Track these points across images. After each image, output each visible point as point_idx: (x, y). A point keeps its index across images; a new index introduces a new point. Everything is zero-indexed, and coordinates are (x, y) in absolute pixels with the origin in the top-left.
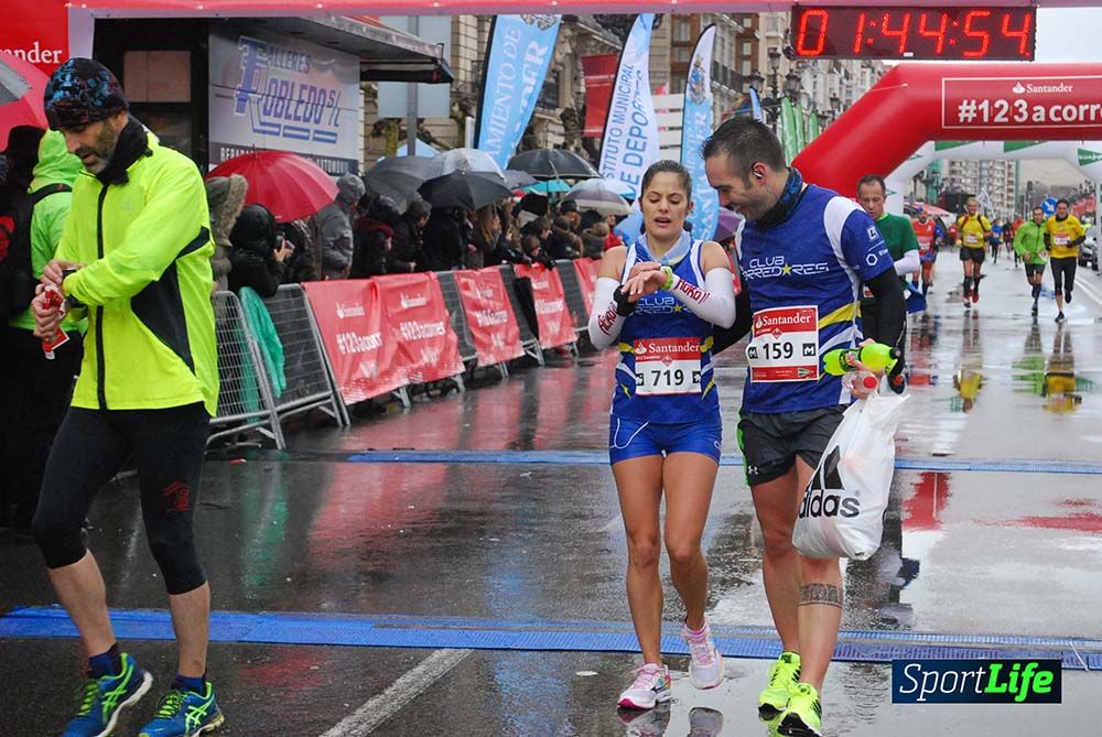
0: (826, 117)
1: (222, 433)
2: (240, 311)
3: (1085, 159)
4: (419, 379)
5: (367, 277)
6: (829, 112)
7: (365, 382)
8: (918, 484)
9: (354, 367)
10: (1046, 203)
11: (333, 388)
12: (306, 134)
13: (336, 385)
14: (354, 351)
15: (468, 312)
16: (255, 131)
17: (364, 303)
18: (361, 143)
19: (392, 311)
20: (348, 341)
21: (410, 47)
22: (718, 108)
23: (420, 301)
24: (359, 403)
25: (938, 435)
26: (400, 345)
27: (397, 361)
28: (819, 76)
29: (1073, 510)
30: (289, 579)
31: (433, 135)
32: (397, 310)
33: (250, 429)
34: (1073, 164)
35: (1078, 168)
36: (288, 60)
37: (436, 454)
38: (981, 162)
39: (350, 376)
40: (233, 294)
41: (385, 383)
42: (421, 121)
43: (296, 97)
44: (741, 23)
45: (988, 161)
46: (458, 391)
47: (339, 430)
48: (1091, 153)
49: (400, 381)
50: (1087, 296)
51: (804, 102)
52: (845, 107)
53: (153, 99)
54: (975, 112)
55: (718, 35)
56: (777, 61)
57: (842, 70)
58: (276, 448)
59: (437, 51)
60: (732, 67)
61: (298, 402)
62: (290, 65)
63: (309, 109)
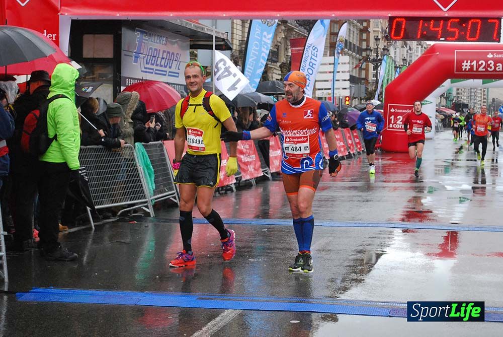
1: (126, 210)
2: (135, 153)
6: (402, 65)
8: (444, 237)
12: (165, 73)
16: (142, 71)
25: (454, 214)
28: (397, 49)
30: (157, 277)
33: (138, 207)
36: (157, 39)
38: (471, 89)
43: (161, 56)
44: (362, 25)
45: (474, 89)
46: (233, 191)
52: (409, 63)
53: (96, 56)
54: (470, 66)
55: (351, 29)
56: (378, 42)
57: (408, 47)
58: (150, 216)
59: (225, 36)
60: (357, 44)
61: (160, 195)
62: (158, 42)
63: (167, 62)
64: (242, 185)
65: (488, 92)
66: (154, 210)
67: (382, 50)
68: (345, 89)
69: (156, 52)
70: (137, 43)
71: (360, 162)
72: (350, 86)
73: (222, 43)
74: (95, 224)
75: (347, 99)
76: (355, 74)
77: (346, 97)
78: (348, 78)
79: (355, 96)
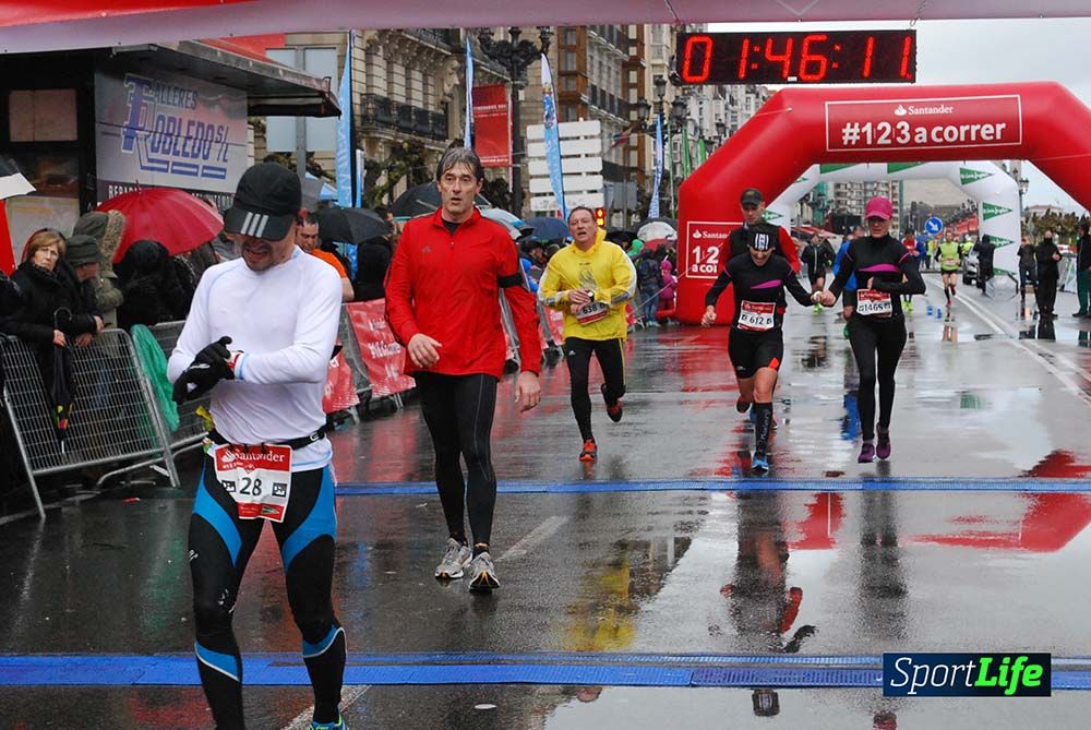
0: (713, 143)
1: (116, 472)
2: (131, 348)
3: (967, 178)
6: (715, 137)
8: (811, 506)
10: (931, 223)
12: (194, 170)
15: (361, 344)
16: (143, 168)
21: (296, 81)
22: (606, 135)
25: (831, 456)
28: (705, 102)
29: (966, 527)
30: (183, 619)
31: (323, 168)
33: (144, 467)
34: (957, 186)
35: (962, 190)
36: (175, 96)
38: (865, 183)
40: (124, 331)
42: (310, 154)
43: (184, 133)
44: (627, 52)
45: (872, 183)
46: (354, 423)
48: (973, 172)
50: (973, 315)
51: (690, 128)
52: (731, 132)
53: (39, 138)
55: (605, 63)
56: (662, 88)
57: (728, 98)
58: (170, 485)
59: (324, 85)
60: (619, 94)
61: (192, 439)
62: (176, 102)
63: (197, 145)
64: (374, 411)
65: (901, 190)
66: (178, 471)
67: (671, 106)
68: (595, 191)
71: (631, 348)
72: (605, 186)
73: (319, 101)
74: (47, 507)
75: (600, 213)
76: (616, 158)
77: (597, 210)
78: (599, 168)
79: (616, 207)
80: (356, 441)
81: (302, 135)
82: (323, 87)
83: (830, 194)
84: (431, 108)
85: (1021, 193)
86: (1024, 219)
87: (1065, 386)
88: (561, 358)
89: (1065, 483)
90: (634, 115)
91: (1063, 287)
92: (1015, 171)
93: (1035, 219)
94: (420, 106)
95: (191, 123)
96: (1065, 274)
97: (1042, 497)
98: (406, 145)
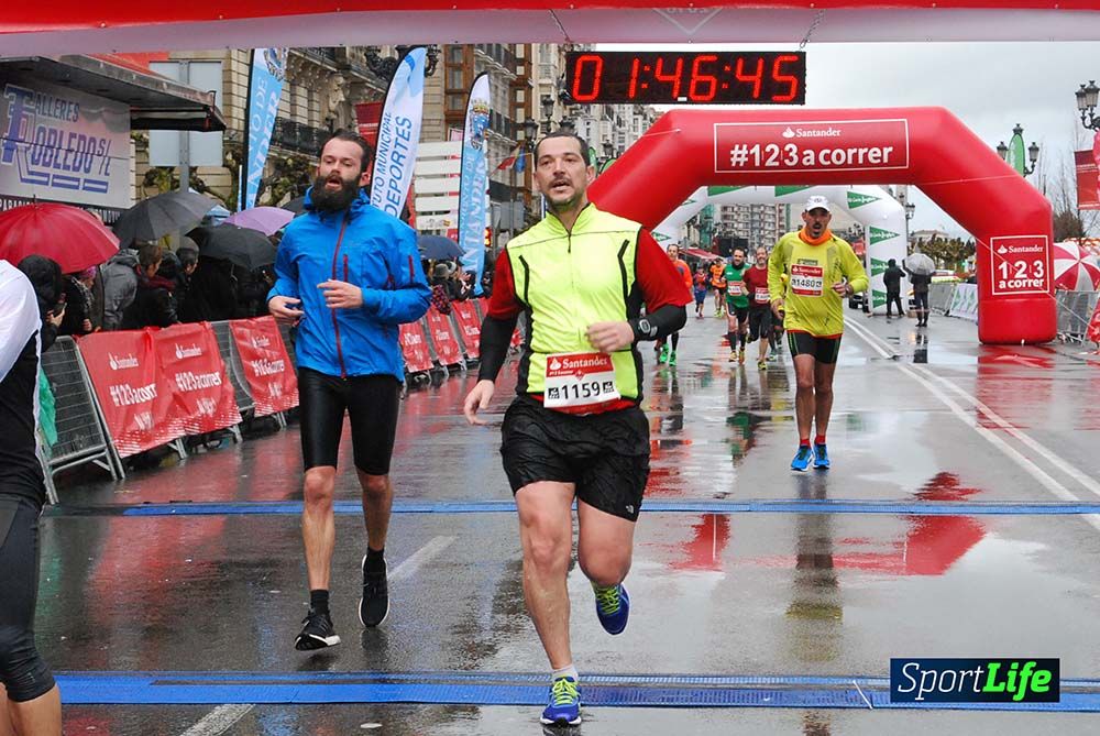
3: (854, 202)
4: (196, 430)
5: (141, 328)
6: (602, 157)
7: (140, 434)
8: (698, 527)
9: (129, 419)
11: (107, 441)
12: (76, 183)
13: (110, 438)
14: (128, 403)
15: (245, 361)
16: (23, 180)
17: (137, 356)
18: (133, 192)
19: (167, 362)
20: (123, 393)
21: (181, 95)
22: (492, 155)
23: (196, 352)
24: (133, 456)
25: (717, 477)
26: (175, 396)
27: (172, 412)
28: (592, 122)
29: (852, 549)
30: (63, 638)
31: (206, 184)
32: (171, 361)
34: (844, 209)
35: (850, 214)
36: (56, 108)
37: (214, 506)
38: (752, 206)
39: (124, 429)
41: (160, 436)
42: (194, 169)
43: (65, 146)
44: (515, 71)
45: (759, 207)
46: (235, 441)
47: (114, 483)
48: (860, 196)
49: (176, 432)
50: (859, 337)
52: (618, 154)
54: (746, 156)
55: (492, 82)
56: (549, 108)
57: (615, 118)
58: (49, 503)
59: (209, 99)
60: (506, 114)
61: (71, 456)
62: (58, 112)
63: (78, 159)
64: (256, 428)
65: (788, 214)
66: (57, 489)
67: (559, 126)
69: (53, 137)
70: (10, 117)
72: (491, 205)
73: (204, 115)
75: (487, 233)
76: (502, 178)
78: (487, 187)
79: (502, 227)
80: (238, 459)
81: (185, 149)
82: (207, 101)
83: (717, 217)
84: (316, 125)
85: (907, 218)
86: (910, 244)
87: (950, 410)
88: (447, 377)
89: (951, 506)
90: (521, 135)
91: (948, 312)
92: (902, 196)
93: (920, 244)
94: (305, 122)
95: (72, 136)
96: (951, 299)
97: (928, 519)
98: (290, 162)
